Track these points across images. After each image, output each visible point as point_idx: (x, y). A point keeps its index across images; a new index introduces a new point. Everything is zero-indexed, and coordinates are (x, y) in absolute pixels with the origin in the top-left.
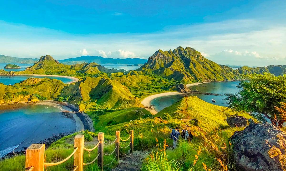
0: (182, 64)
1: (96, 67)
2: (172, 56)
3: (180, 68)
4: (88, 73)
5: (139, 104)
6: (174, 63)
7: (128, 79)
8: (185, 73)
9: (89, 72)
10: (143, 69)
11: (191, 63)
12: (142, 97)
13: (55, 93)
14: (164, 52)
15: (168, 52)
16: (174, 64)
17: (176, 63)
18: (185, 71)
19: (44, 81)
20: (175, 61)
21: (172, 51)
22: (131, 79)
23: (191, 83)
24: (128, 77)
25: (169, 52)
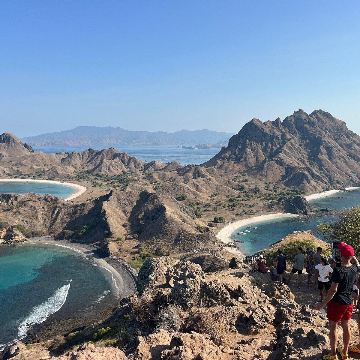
0: (303, 150)
1: (117, 158)
2: (282, 132)
3: (297, 159)
4: (102, 173)
5: (215, 241)
6: (285, 147)
7: (189, 188)
8: (308, 170)
9: (104, 171)
10: (219, 162)
11: (322, 147)
12: (218, 225)
13: (54, 222)
14: (264, 123)
15: (273, 123)
16: (286, 150)
17: (290, 148)
18: (309, 165)
19: (29, 201)
20: (288, 144)
21: (282, 121)
22: (197, 187)
23: (320, 192)
24: (189, 183)
25: (276, 123)
